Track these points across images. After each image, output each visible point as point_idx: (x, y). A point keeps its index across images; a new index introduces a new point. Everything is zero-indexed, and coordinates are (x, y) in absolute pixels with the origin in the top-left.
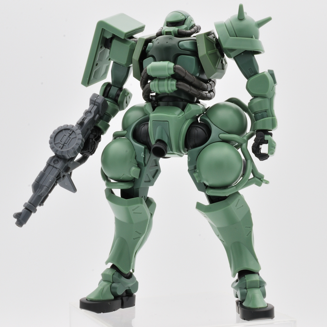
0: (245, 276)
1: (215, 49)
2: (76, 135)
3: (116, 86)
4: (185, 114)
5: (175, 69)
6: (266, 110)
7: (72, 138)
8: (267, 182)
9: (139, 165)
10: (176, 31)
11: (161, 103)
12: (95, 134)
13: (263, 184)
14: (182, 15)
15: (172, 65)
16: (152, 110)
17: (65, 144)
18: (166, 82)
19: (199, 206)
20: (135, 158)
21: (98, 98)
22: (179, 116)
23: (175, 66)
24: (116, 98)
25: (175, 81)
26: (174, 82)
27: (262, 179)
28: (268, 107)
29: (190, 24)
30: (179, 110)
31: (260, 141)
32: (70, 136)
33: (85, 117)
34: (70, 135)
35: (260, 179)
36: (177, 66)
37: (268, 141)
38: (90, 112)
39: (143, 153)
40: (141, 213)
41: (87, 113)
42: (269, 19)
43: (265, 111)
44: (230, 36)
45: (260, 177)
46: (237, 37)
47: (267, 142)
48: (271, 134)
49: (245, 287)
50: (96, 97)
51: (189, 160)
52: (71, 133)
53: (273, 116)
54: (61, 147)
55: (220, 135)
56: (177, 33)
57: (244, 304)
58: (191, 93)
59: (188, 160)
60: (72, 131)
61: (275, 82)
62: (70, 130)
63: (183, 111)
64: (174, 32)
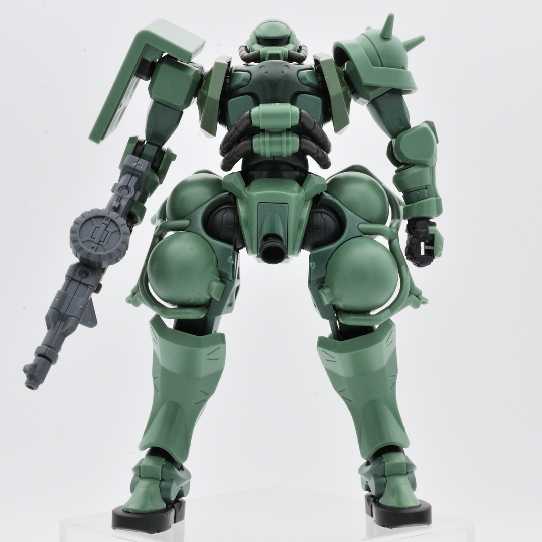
0: (383, 455)
2: (118, 226)
3: (155, 143)
4: (306, 191)
5: (300, 115)
6: (426, 186)
7: (112, 233)
8: (425, 302)
9: (222, 278)
10: (286, 52)
11: (255, 173)
15: (295, 109)
17: (100, 243)
18: (284, 138)
20: (217, 266)
21: (140, 164)
22: (300, 195)
23: (300, 112)
26: (296, 139)
27: (419, 297)
28: (429, 182)
31: (423, 236)
32: (107, 229)
33: (119, 196)
34: (107, 227)
35: (417, 297)
36: (303, 112)
38: (127, 188)
39: (231, 257)
40: (217, 359)
41: (121, 188)
42: (421, 40)
43: (424, 187)
44: (373, 65)
45: (417, 294)
46: (383, 66)
48: (434, 224)
49: (382, 474)
51: (314, 268)
52: (108, 223)
53: (436, 195)
54: (96, 248)
55: (360, 226)
56: (287, 56)
57: (381, 501)
60: (110, 220)
61: (437, 142)
62: (105, 218)
63: (301, 187)
64: (283, 54)
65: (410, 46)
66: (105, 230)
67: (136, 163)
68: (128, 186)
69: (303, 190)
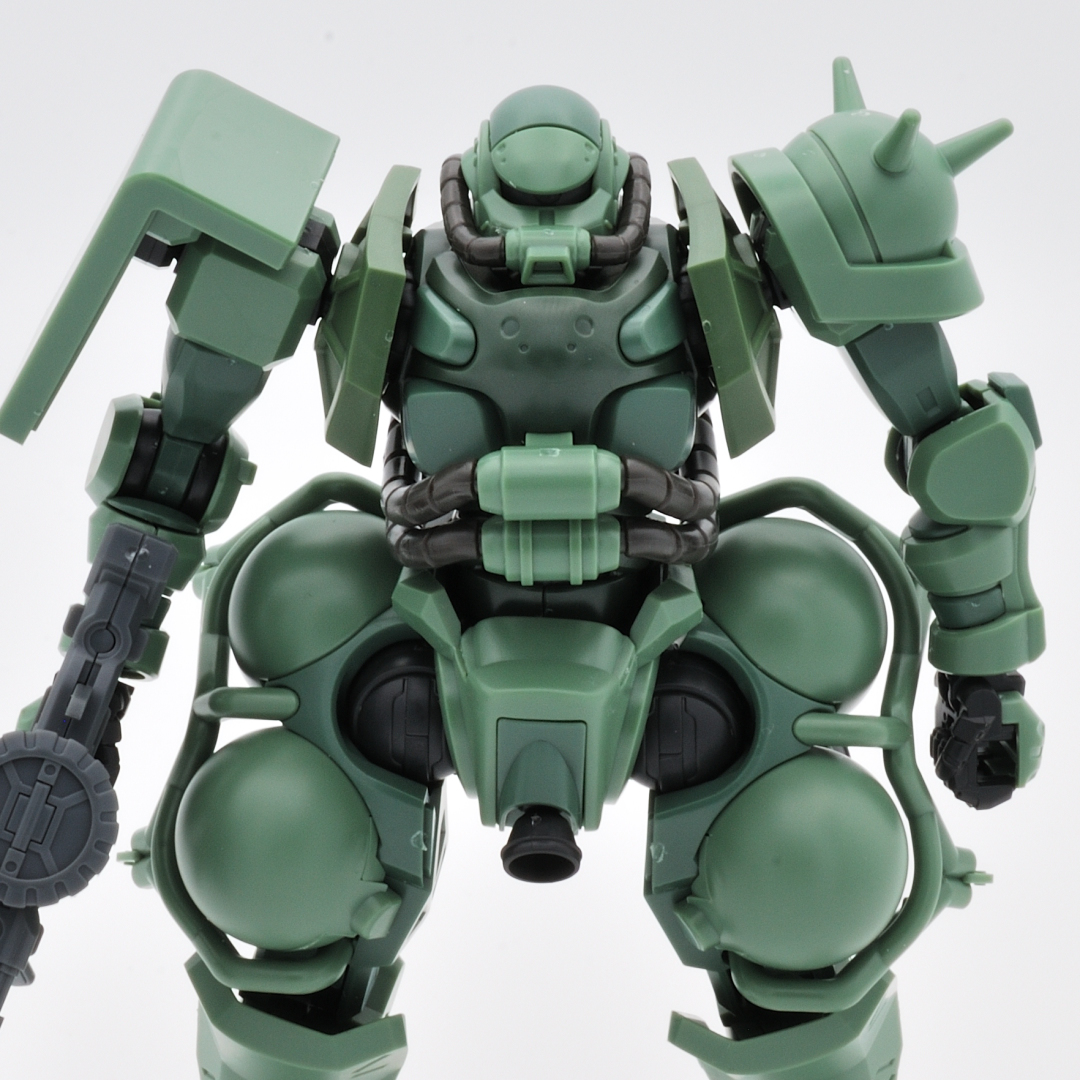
2: (83, 788)
3: (190, 438)
4: (639, 651)
5: (623, 477)
6: (999, 580)
9: (395, 883)
15: (609, 462)
16: (457, 624)
17: (35, 847)
18: (574, 537)
19: (684, 1032)
20: (378, 855)
21: (145, 553)
23: (624, 469)
25: (614, 527)
27: (968, 877)
28: (1007, 570)
29: (615, 172)
30: (610, 634)
31: (985, 737)
33: (87, 662)
35: (963, 880)
36: (633, 464)
37: (1015, 725)
38: (107, 628)
39: (420, 833)
42: (999, 133)
43: (995, 585)
44: (852, 263)
45: (961, 873)
46: (881, 263)
48: (1019, 684)
50: (131, 550)
51: (661, 859)
52: (52, 779)
53: (1030, 604)
54: (19, 865)
61: (1038, 442)
62: (45, 764)
63: (627, 638)
64: (575, 259)
65: (962, 155)
66: (46, 801)
67: (133, 555)
68: (113, 623)
69: (633, 647)
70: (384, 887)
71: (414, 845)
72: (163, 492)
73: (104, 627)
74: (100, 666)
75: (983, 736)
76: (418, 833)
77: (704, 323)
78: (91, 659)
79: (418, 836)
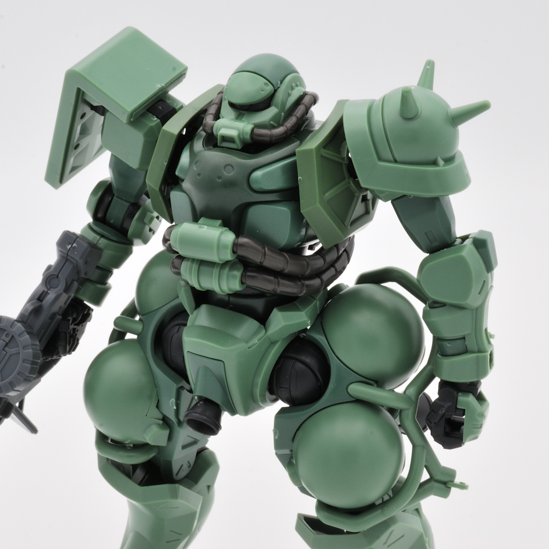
1: (344, 179)
2: (18, 347)
3: (125, 199)
4: (268, 334)
5: (235, 245)
6: (465, 334)
7: (11, 355)
8: (462, 486)
9: (166, 422)
10: (246, 133)
12: (75, 316)
13: (454, 490)
14: (266, 84)
16: (194, 305)
18: (216, 271)
20: (157, 407)
21: (75, 246)
22: (250, 344)
23: (236, 241)
24: (125, 225)
25: (238, 270)
27: (449, 484)
28: (468, 330)
29: (287, 100)
30: (256, 323)
32: (6, 349)
33: (44, 291)
34: (6, 346)
35: (445, 483)
36: (243, 240)
37: (464, 410)
38: (57, 278)
39: (173, 400)
41: (50, 278)
43: (462, 337)
44: (380, 160)
45: (444, 480)
46: (396, 163)
47: (462, 412)
50: (69, 244)
51: (277, 437)
52: (7, 340)
55: (352, 387)
56: (248, 137)
58: (281, 292)
59: (274, 437)
60: (10, 336)
62: (5, 333)
63: (262, 326)
64: (242, 137)
66: (3, 350)
67: (70, 246)
68: (59, 276)
69: (264, 331)
70: (161, 422)
71: (171, 405)
72: (112, 222)
73: (56, 276)
74: (49, 294)
75: (443, 411)
76: (172, 400)
77: (299, 178)
78: (46, 290)
79: (173, 401)
